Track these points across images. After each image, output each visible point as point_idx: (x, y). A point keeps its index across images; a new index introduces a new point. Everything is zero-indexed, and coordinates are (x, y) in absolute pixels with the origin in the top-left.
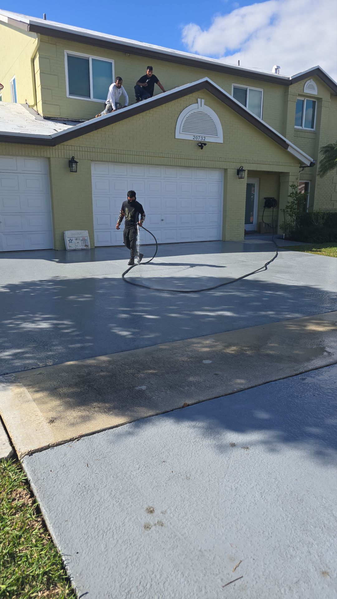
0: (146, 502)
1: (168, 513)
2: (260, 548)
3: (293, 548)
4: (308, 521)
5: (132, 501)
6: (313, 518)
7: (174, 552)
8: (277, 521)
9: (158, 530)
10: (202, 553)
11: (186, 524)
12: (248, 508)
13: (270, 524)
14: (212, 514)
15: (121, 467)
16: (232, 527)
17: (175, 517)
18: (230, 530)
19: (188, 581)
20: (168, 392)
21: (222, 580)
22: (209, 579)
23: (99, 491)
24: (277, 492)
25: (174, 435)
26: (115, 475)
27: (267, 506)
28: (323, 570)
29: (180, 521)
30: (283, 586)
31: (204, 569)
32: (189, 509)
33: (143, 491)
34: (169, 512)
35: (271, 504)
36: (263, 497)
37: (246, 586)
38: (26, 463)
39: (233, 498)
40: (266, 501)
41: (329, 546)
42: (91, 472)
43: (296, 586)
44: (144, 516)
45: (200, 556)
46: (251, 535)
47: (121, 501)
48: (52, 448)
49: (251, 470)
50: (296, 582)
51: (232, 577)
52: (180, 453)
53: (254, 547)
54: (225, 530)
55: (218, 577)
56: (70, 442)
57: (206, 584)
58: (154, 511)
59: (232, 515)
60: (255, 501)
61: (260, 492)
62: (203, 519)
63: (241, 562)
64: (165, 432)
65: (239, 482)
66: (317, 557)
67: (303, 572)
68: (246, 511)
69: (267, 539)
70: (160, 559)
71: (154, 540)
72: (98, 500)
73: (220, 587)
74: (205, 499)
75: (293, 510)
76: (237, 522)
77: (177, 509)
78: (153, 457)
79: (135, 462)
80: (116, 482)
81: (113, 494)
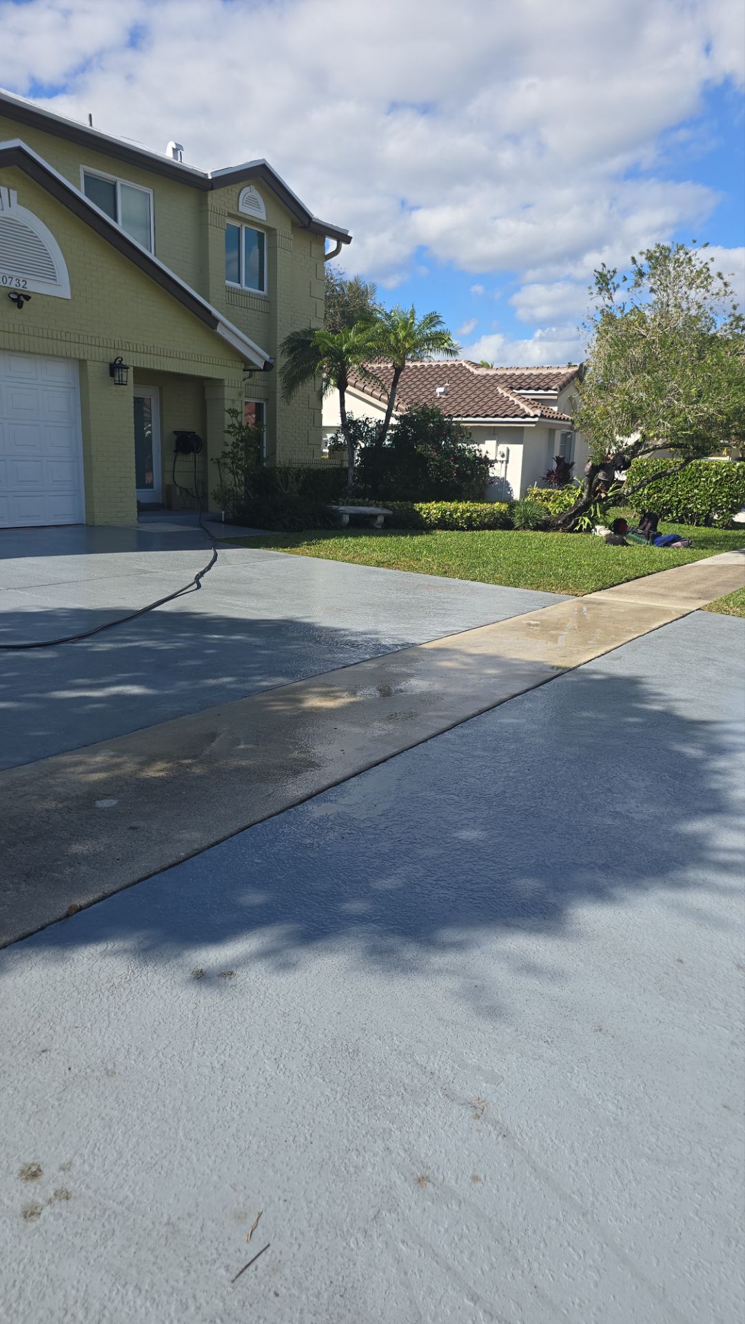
0: (16, 1158)
1: (78, 1164)
2: (294, 1172)
3: (357, 1150)
4: (374, 1088)
6: (382, 1081)
7: (109, 1247)
8: (316, 1108)
9: (59, 1213)
10: (174, 1227)
11: (125, 1176)
12: (254, 1098)
13: (304, 1117)
14: (181, 1134)
16: (229, 1148)
17: (95, 1169)
18: (226, 1158)
19: (154, 1299)
21: (227, 1268)
22: (198, 1277)
24: (307, 1048)
25: (59, 984)
27: (292, 1083)
28: (419, 1174)
29: (108, 1173)
30: (352, 1235)
31: (185, 1258)
32: (126, 1141)
34: (78, 1161)
35: (299, 1078)
36: (282, 1066)
37: (280, 1261)
39: (219, 1088)
40: (288, 1073)
41: (420, 1124)
43: (375, 1225)
44: (17, 1191)
45: (169, 1235)
46: (270, 1153)
49: (248, 1017)
50: (375, 1217)
51: (247, 1253)
52: (79, 1021)
53: (281, 1175)
54: (215, 1162)
55: (218, 1264)
57: (196, 1290)
58: (40, 1170)
59: (224, 1124)
62: (162, 1152)
63: (260, 1214)
64: (34, 982)
65: (225, 1050)
66: (402, 1153)
67: (383, 1192)
68: (252, 1106)
69: (305, 1151)
70: (77, 1274)
71: (54, 1238)
73: (226, 1283)
74: (158, 1107)
75: (344, 1076)
76: (237, 1135)
77: (96, 1151)
78: (14, 1047)
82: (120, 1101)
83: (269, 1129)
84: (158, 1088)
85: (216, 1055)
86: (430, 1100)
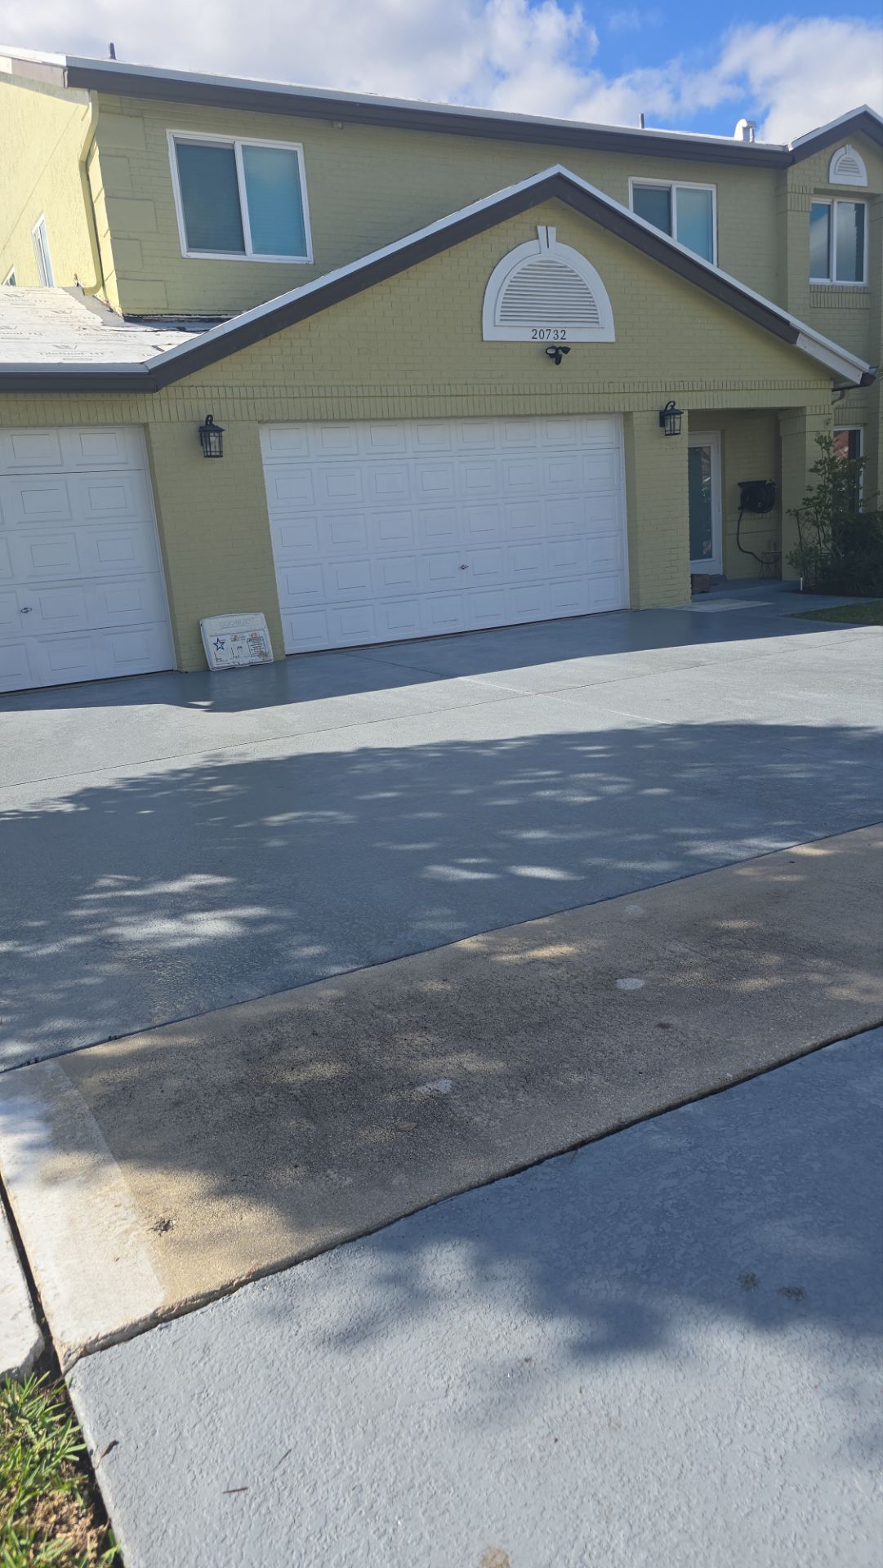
0: (478, 1531)
5: (432, 1528)
15: (388, 1390)
20: (521, 1097)
23: (320, 1491)
26: (369, 1421)
33: (467, 1484)
38: (82, 1387)
39: (775, 1499)
42: (289, 1413)
47: (394, 1530)
48: (164, 1325)
56: (221, 1300)
58: (507, 1566)
60: (854, 1507)
72: (318, 1530)
78: (490, 1344)
79: (431, 1367)
80: (375, 1450)
81: (366, 1503)
82: (625, 1479)
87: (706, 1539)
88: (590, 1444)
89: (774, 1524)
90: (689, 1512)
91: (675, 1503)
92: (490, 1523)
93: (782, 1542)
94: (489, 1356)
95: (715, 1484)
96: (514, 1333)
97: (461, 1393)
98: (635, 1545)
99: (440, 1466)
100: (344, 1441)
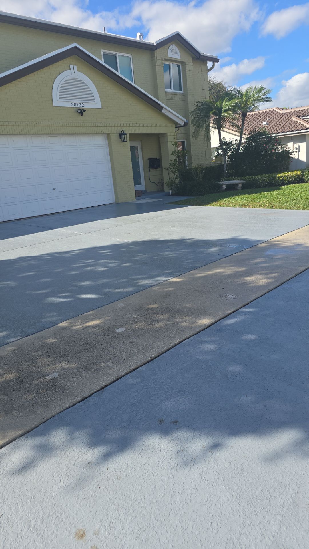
0: (74, 525)
1: (102, 532)
3: (246, 534)
5: (57, 528)
6: (257, 490)
8: (222, 505)
11: (125, 541)
12: (190, 497)
13: (216, 511)
14: (153, 517)
16: (177, 528)
17: (111, 535)
18: (176, 533)
23: (15, 526)
24: (216, 467)
27: (209, 488)
29: (117, 538)
32: (126, 519)
33: (69, 510)
34: (103, 530)
36: (203, 478)
39: (171, 489)
40: (206, 482)
41: (280, 519)
42: (1, 502)
44: (73, 545)
46: (199, 532)
47: (43, 532)
54: (170, 536)
58: (85, 534)
59: (174, 512)
60: (195, 486)
61: (199, 474)
62: (143, 527)
65: (174, 466)
68: (189, 501)
69: (217, 533)
72: (15, 540)
74: (141, 500)
75: (236, 485)
76: (181, 520)
77: (111, 524)
78: (76, 460)
79: (55, 473)
80: (35, 507)
81: (32, 526)
82: (123, 495)
83: (198, 517)
84: (142, 488)
85: (170, 469)
86: (285, 504)
87: (150, 507)
88: (111, 486)
89: (171, 497)
90: (145, 500)
91: (140, 498)
92: (78, 521)
93: (174, 503)
94: (75, 465)
95: (152, 489)
96: (84, 455)
97: (66, 480)
98: (127, 515)
99: (59, 506)
100: (23, 506)
